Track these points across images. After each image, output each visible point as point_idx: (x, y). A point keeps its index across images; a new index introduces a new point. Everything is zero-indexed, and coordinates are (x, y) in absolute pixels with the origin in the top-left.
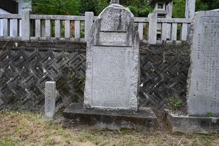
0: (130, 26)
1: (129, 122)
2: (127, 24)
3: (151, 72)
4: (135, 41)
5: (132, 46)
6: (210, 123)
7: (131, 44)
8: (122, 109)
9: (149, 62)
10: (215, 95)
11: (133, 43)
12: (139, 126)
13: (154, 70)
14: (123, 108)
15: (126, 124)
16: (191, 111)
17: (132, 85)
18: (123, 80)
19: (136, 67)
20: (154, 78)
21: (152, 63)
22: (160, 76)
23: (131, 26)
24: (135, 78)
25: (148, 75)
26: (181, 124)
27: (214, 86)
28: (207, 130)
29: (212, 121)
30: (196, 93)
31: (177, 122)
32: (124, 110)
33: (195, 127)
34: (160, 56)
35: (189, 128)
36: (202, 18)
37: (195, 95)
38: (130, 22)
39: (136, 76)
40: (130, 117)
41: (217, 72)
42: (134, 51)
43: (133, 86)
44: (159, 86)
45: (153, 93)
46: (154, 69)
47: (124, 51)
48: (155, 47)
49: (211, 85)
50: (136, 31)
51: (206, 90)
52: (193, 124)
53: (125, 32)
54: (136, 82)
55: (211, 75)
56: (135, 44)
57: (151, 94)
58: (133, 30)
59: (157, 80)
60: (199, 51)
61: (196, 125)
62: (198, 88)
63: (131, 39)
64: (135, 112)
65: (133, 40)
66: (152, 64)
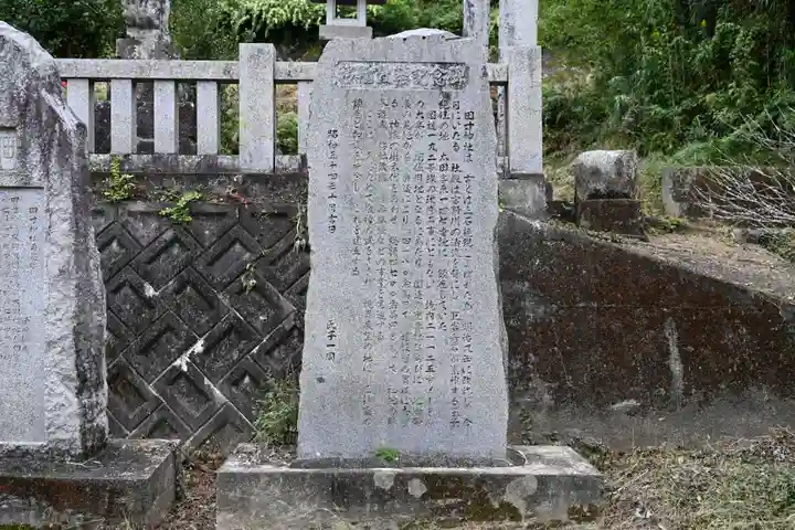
0: (27, 104)
1: (33, 501)
2: (13, 98)
3: (243, 290)
4: (54, 165)
5: (45, 185)
6: (368, 494)
7: (36, 175)
8: (18, 447)
9: (238, 247)
10: (406, 378)
11: (47, 174)
12: (73, 514)
13: (253, 282)
14: (21, 443)
15: (19, 510)
16: (310, 445)
17: (50, 344)
18: (13, 325)
19: (62, 272)
20: (252, 315)
21: (248, 250)
22: (277, 307)
23: (32, 106)
24: (59, 315)
25: (226, 302)
26: (248, 500)
27: (398, 338)
28: (356, 520)
29: (377, 484)
30: (330, 369)
31: (232, 494)
32: (27, 452)
33: (306, 509)
34: (283, 222)
35: (284, 516)
36: (340, 66)
37: (321, 380)
38: (27, 89)
39: (64, 307)
40: (35, 479)
41: (406, 283)
42: (51, 206)
43: (53, 351)
44: (273, 349)
45: (247, 380)
46: (256, 278)
47: (11, 205)
48: (267, 183)
49: (387, 335)
50: (57, 125)
51: (366, 358)
52: (302, 499)
53: (12, 129)
54: (66, 333)
55: (386, 296)
56: (56, 177)
57: (236, 383)
58: (44, 118)
59: (265, 323)
60: (332, 201)
61: (312, 500)
62: (333, 349)
63: (35, 156)
64: (72, 456)
65: (45, 160)
66: (248, 255)
